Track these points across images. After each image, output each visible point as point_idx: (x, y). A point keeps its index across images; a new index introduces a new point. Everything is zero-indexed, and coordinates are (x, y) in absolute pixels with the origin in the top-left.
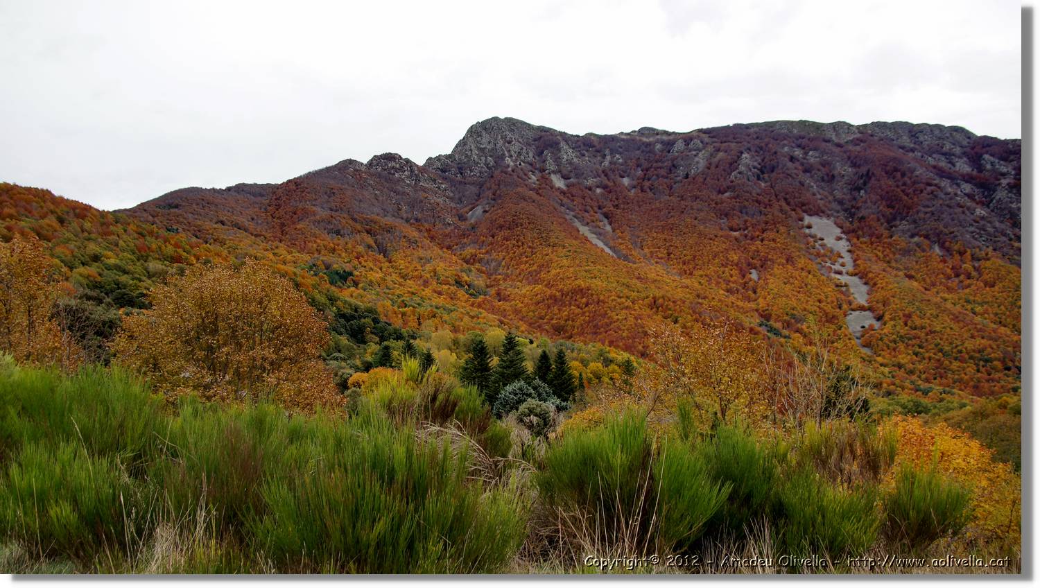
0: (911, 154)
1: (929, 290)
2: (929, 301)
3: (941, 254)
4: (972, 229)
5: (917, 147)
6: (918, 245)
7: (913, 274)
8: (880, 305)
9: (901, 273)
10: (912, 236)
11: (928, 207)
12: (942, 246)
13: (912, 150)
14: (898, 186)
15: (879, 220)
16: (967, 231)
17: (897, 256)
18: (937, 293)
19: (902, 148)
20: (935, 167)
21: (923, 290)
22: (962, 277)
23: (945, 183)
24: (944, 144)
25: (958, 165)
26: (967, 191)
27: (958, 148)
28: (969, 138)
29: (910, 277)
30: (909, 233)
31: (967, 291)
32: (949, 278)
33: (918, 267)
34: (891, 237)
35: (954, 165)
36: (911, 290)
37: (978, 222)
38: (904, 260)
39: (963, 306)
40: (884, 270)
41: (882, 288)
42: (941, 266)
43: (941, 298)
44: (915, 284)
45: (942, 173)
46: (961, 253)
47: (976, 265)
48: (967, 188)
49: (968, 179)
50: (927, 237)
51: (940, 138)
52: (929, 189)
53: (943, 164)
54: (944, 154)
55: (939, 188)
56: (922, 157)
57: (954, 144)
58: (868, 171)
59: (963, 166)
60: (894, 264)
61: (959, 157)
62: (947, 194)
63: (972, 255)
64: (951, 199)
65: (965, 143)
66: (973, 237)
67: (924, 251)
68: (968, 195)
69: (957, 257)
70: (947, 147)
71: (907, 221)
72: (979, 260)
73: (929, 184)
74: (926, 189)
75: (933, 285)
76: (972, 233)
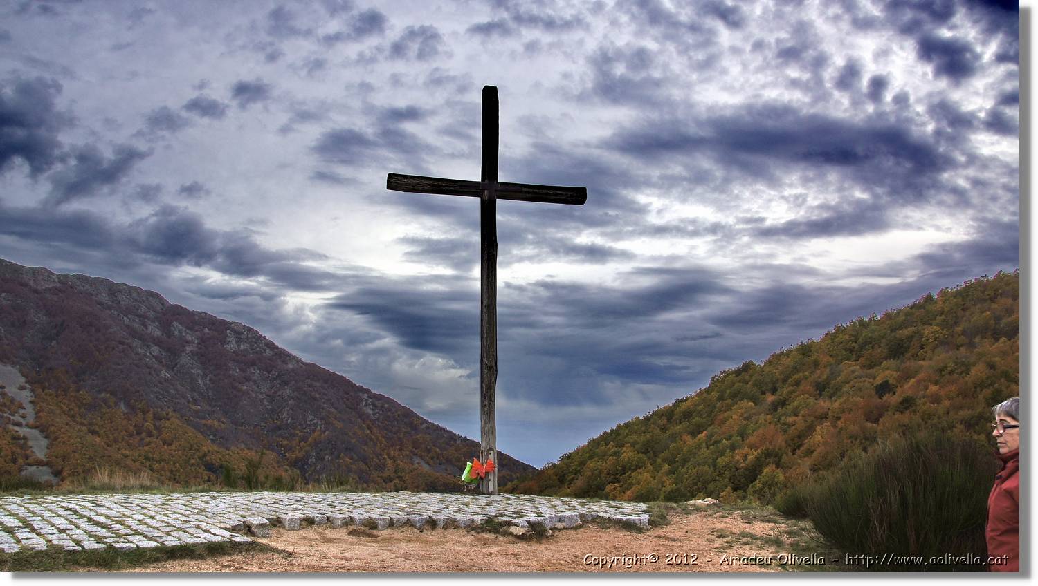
0: (108, 311)
1: (111, 446)
2: (110, 456)
3: (126, 411)
4: (155, 390)
5: (115, 305)
6: (105, 401)
7: (98, 429)
8: (60, 461)
9: (84, 428)
10: (100, 392)
11: (119, 365)
12: (128, 404)
13: (110, 308)
14: (91, 341)
15: (67, 372)
16: (152, 391)
17: (82, 410)
18: (119, 449)
19: (100, 304)
20: (128, 327)
21: (106, 446)
22: (144, 435)
23: (136, 343)
24: (140, 307)
25: (150, 328)
26: (155, 354)
27: (152, 313)
28: (163, 304)
29: (94, 432)
30: (97, 389)
31: (147, 448)
32: (131, 435)
33: (102, 423)
34: (78, 391)
35: (147, 328)
36: (93, 445)
37: (161, 384)
38: (89, 415)
39: (142, 463)
40: (67, 424)
41: (64, 442)
42: (124, 422)
43: (122, 454)
44: (98, 440)
45: (134, 334)
46: (144, 412)
47: (157, 424)
48: (156, 350)
49: (158, 342)
50: (113, 393)
51: (136, 300)
52: (121, 347)
53: (136, 325)
54: (139, 316)
55: (130, 347)
56: (118, 315)
57: (148, 308)
58: (64, 321)
59: (154, 330)
60: (78, 419)
61: (152, 321)
62: (137, 354)
63: (154, 414)
64: (140, 359)
65: (159, 309)
66: (157, 397)
67: (109, 407)
68: (156, 358)
69: (140, 415)
70: (143, 309)
71: (96, 376)
72: (160, 420)
73: (123, 343)
74: (118, 347)
75: (116, 441)
76: (156, 393)
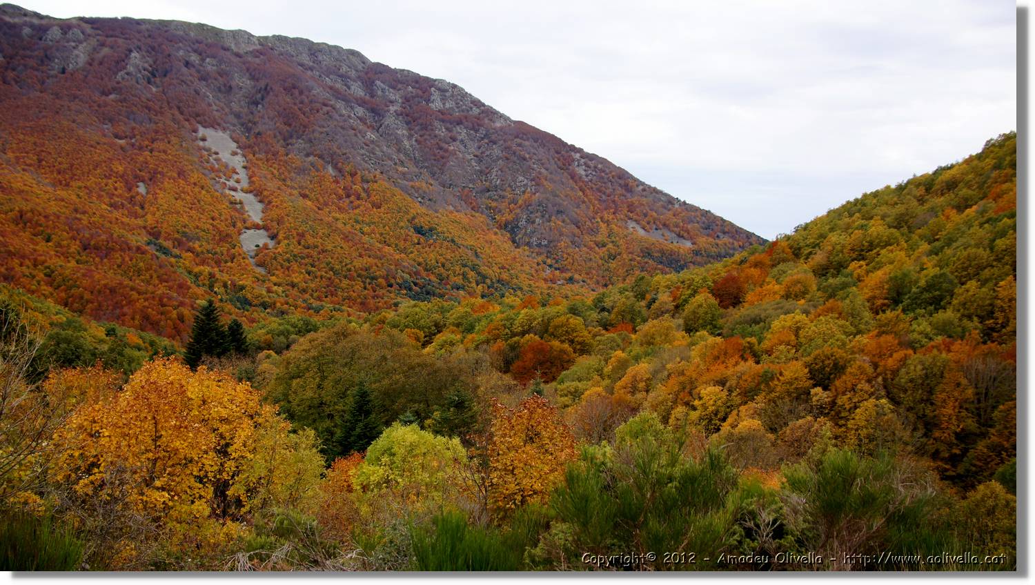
0: (309, 73)
1: (321, 210)
2: (321, 220)
3: (334, 174)
4: (363, 151)
5: (315, 65)
6: (312, 164)
7: (308, 193)
8: (275, 224)
9: (295, 192)
10: (308, 155)
11: (324, 127)
12: (335, 167)
13: (311, 69)
14: (295, 104)
15: (275, 137)
16: (358, 153)
17: (293, 174)
18: (330, 212)
19: (302, 65)
20: (331, 88)
21: (317, 210)
22: (352, 198)
23: (340, 105)
24: (340, 66)
25: (353, 87)
26: (360, 115)
27: (354, 72)
28: (364, 63)
29: (305, 196)
30: (305, 152)
31: (357, 211)
32: (340, 198)
33: (311, 186)
34: (287, 155)
35: (349, 88)
36: (305, 209)
37: (367, 145)
38: (299, 178)
39: (353, 226)
40: (279, 189)
41: (277, 206)
42: (334, 186)
43: (334, 217)
44: (309, 203)
45: (337, 94)
46: (353, 175)
47: (365, 187)
48: (360, 111)
49: (362, 103)
50: (321, 157)
51: (337, 60)
52: (325, 109)
53: (339, 86)
54: (341, 76)
55: (334, 109)
56: (320, 76)
57: (349, 67)
58: (267, 85)
59: (357, 90)
60: (289, 183)
61: (354, 81)
62: (341, 115)
63: (362, 177)
64: (345, 121)
65: (360, 67)
66: (363, 159)
67: (318, 170)
68: (360, 119)
69: (349, 178)
70: (344, 69)
71: (303, 140)
72: (368, 182)
73: (325, 105)
74: (322, 109)
75: (326, 204)
76: (363, 155)
